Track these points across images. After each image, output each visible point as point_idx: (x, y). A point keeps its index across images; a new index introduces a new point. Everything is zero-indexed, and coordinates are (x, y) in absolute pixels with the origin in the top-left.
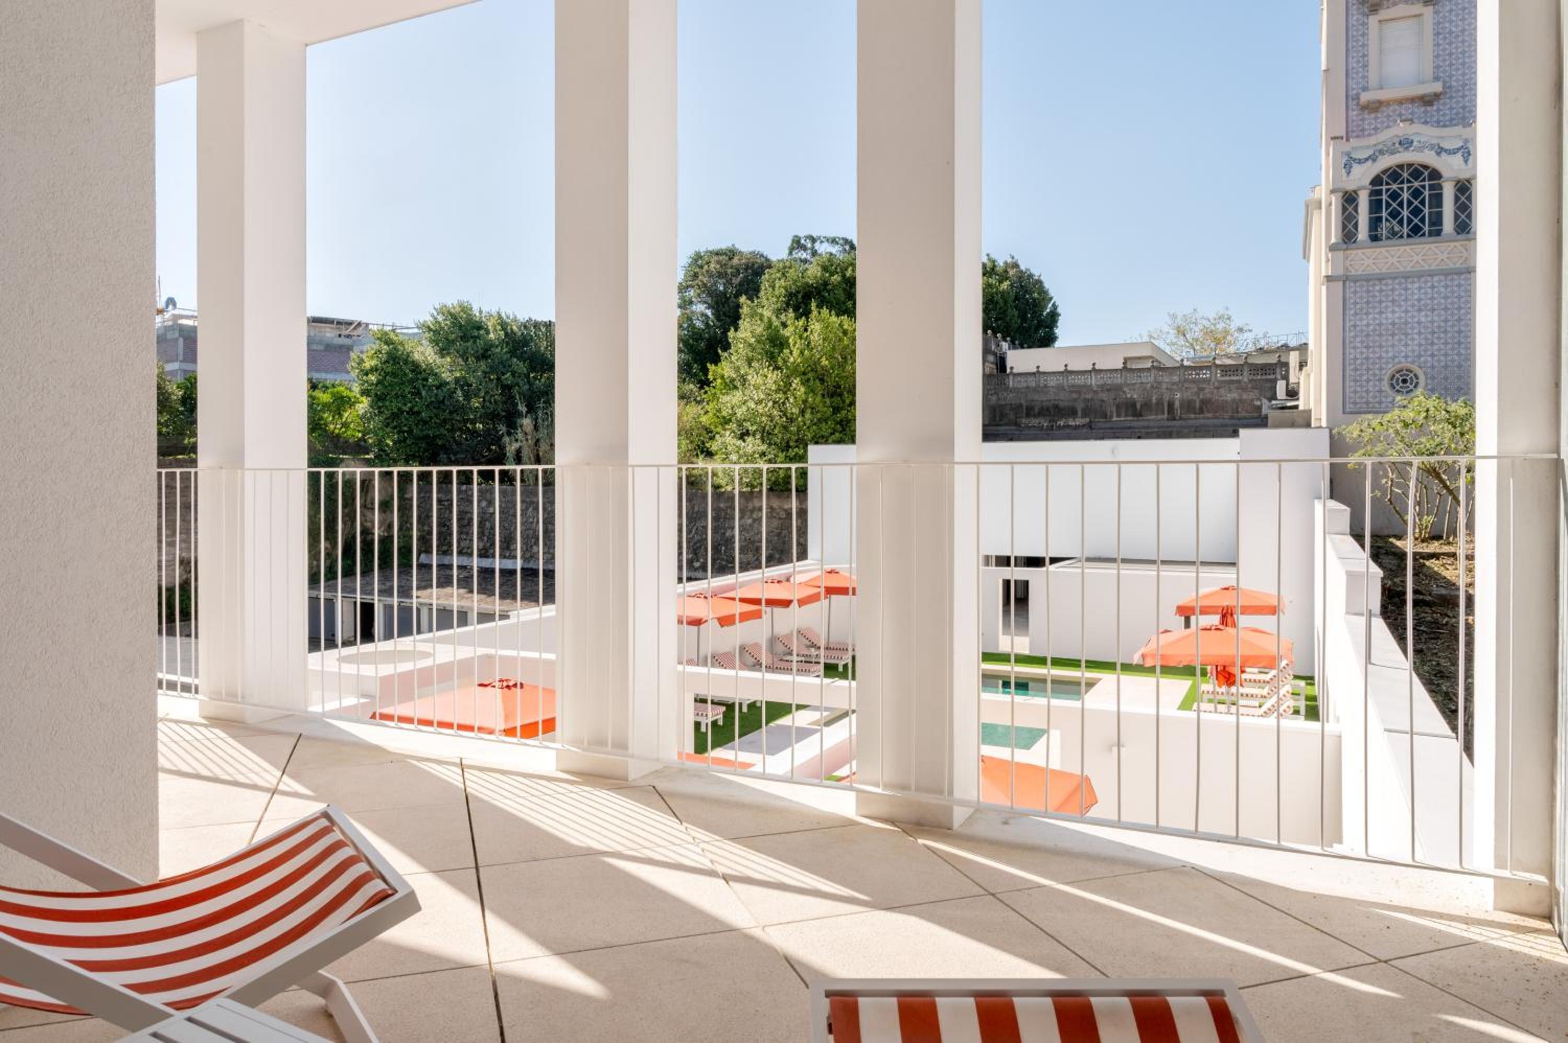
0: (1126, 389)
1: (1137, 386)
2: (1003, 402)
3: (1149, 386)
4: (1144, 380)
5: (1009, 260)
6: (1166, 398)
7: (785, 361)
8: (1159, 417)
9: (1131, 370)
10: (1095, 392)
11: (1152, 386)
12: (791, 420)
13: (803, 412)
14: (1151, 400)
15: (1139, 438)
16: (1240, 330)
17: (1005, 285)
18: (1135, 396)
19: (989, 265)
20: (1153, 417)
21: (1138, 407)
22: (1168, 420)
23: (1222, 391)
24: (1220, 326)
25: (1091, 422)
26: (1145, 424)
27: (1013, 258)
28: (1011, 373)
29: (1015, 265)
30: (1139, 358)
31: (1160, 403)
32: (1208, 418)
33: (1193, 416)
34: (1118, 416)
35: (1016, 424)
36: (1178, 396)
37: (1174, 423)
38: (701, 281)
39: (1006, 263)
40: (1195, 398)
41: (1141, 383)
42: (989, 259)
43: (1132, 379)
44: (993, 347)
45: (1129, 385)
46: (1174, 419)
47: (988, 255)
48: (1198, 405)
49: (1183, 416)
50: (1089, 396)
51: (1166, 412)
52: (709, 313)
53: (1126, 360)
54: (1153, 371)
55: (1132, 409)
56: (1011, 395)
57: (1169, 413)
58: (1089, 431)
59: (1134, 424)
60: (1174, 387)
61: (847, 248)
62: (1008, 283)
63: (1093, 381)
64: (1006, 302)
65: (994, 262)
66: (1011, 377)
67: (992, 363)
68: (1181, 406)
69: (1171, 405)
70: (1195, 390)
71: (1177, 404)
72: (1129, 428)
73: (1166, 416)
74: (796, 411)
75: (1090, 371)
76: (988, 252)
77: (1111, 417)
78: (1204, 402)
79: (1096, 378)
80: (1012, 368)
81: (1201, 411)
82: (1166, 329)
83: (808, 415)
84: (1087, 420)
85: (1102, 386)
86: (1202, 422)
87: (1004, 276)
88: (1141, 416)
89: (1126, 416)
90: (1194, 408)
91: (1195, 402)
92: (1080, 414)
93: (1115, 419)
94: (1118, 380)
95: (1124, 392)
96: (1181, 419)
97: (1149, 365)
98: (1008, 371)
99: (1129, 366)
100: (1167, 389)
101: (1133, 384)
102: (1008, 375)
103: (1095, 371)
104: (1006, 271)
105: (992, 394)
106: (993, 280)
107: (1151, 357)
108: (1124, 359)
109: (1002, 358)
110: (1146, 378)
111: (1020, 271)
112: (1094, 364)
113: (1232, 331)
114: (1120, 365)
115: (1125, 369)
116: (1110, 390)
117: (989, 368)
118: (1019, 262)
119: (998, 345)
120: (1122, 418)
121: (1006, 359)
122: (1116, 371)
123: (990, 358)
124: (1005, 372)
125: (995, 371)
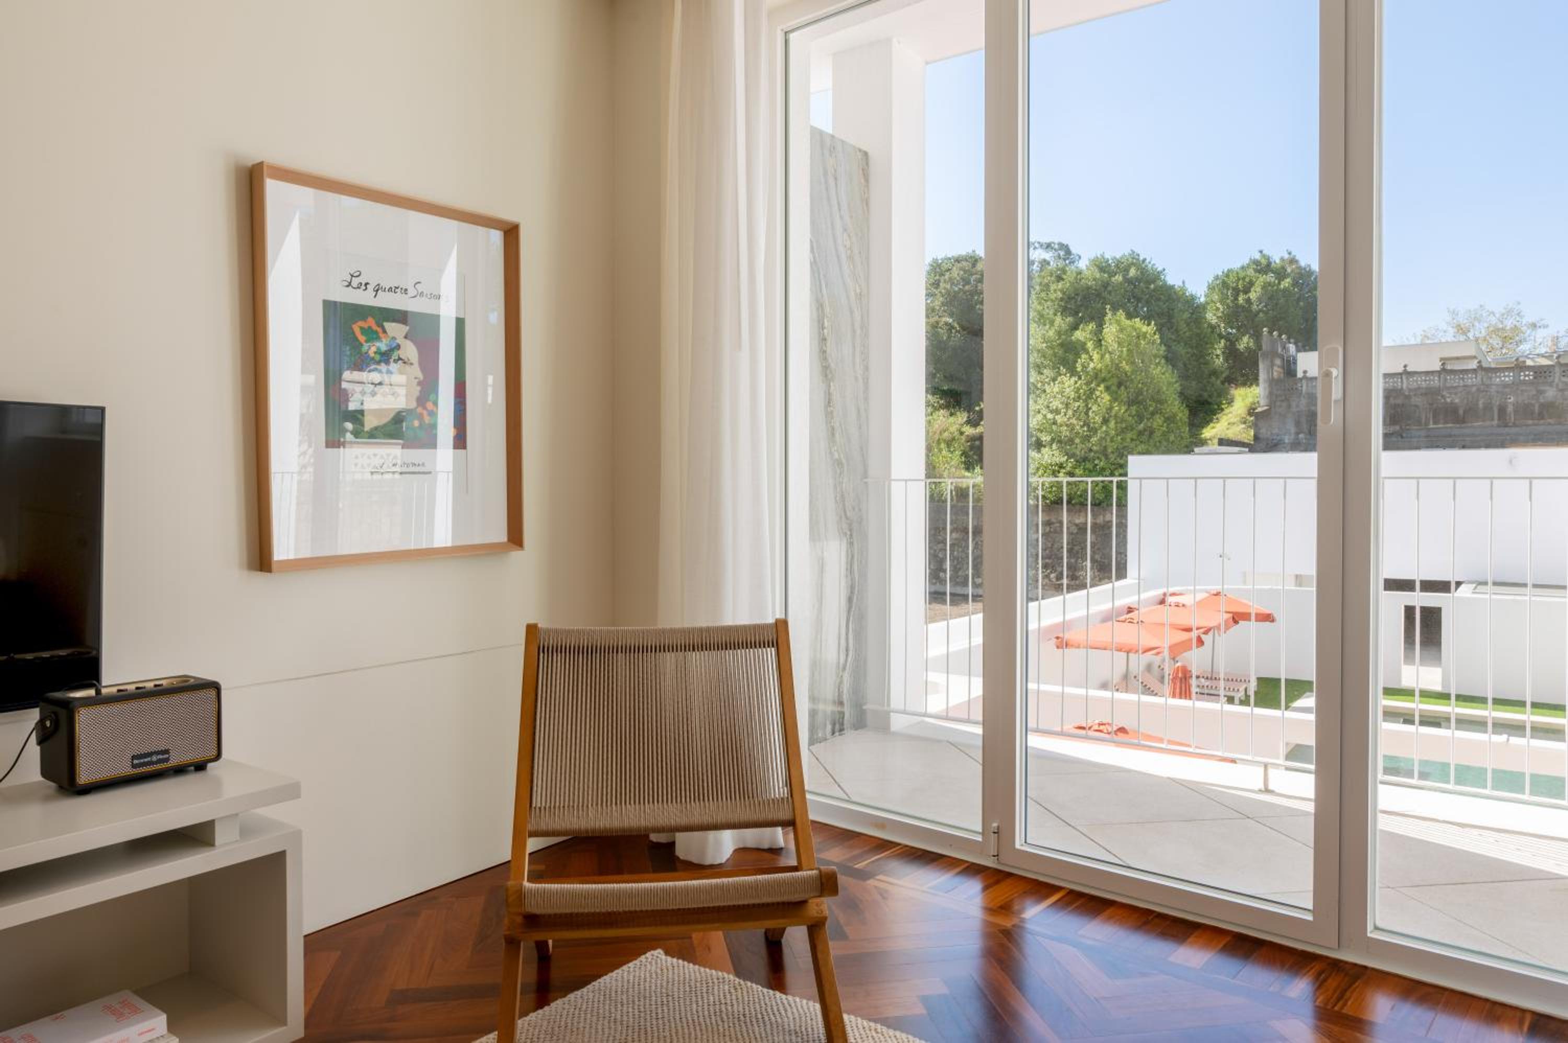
0: (1445, 393)
1: (1460, 389)
2: (1294, 408)
3: (1474, 389)
4: (1468, 383)
5: (1286, 256)
6: (1496, 402)
7: (1084, 367)
8: (1488, 423)
9: (1452, 372)
10: (1408, 397)
11: (1478, 390)
12: (1094, 431)
13: (1105, 421)
14: (1477, 405)
15: (1464, 447)
16: (1534, 326)
17: (1286, 283)
18: (1457, 401)
19: (1264, 262)
20: (1479, 423)
21: (1461, 412)
22: (1499, 426)
24: (1509, 324)
25: (1401, 429)
26: (1467, 431)
27: (1290, 253)
28: (1305, 377)
29: (1293, 261)
30: (1458, 358)
31: (1488, 407)
32: (1550, 424)
33: (1530, 422)
34: (1435, 423)
36: (1512, 400)
37: (1507, 429)
38: (945, 288)
39: (1282, 259)
40: (1533, 402)
41: (1465, 386)
43: (1452, 381)
44: (1280, 350)
45: (1448, 388)
46: (1506, 426)
47: (1261, 252)
48: (1537, 409)
49: (1517, 422)
50: (1399, 402)
51: (1496, 417)
52: (950, 321)
53: (1444, 361)
54: (1481, 373)
55: (1452, 414)
56: (1304, 401)
57: (1499, 419)
58: (1400, 439)
59: (1456, 432)
60: (1507, 390)
61: (1062, 253)
62: (1288, 280)
63: (1406, 384)
64: (1286, 301)
65: (1268, 258)
66: (1304, 381)
67: (1279, 367)
68: (1516, 412)
69: (1502, 410)
70: (1534, 393)
71: (1510, 409)
72: (1450, 436)
73: (1495, 422)
74: (1098, 419)
75: (1401, 374)
76: (1261, 249)
77: (1427, 424)
78: (1542, 406)
79: (1407, 379)
80: (1305, 372)
81: (1541, 416)
82: (1443, 326)
83: (1112, 424)
84: (1397, 428)
85: (1417, 390)
86: (1541, 428)
87: (1281, 274)
88: (1464, 422)
89: (1446, 422)
90: (1532, 413)
91: (1533, 405)
93: (1431, 426)
94: (1435, 382)
95: (1443, 396)
96: (1515, 425)
97: (1473, 365)
98: (1300, 374)
99: (1449, 367)
100: (1498, 392)
101: (1454, 387)
102: (1301, 379)
103: (1407, 373)
104: (1283, 268)
105: (1282, 401)
106: (1270, 278)
107: (1475, 357)
108: (1441, 359)
109: (1288, 361)
110: (1470, 380)
111: (1300, 268)
112: (1405, 366)
113: (1524, 328)
114: (1437, 367)
115: (1444, 370)
116: (1426, 394)
117: (1277, 372)
118: (1297, 258)
119: (1284, 348)
120: (1440, 426)
121: (1295, 363)
122: (1432, 372)
123: (1278, 362)
124: (1295, 375)
125: (1282, 375)
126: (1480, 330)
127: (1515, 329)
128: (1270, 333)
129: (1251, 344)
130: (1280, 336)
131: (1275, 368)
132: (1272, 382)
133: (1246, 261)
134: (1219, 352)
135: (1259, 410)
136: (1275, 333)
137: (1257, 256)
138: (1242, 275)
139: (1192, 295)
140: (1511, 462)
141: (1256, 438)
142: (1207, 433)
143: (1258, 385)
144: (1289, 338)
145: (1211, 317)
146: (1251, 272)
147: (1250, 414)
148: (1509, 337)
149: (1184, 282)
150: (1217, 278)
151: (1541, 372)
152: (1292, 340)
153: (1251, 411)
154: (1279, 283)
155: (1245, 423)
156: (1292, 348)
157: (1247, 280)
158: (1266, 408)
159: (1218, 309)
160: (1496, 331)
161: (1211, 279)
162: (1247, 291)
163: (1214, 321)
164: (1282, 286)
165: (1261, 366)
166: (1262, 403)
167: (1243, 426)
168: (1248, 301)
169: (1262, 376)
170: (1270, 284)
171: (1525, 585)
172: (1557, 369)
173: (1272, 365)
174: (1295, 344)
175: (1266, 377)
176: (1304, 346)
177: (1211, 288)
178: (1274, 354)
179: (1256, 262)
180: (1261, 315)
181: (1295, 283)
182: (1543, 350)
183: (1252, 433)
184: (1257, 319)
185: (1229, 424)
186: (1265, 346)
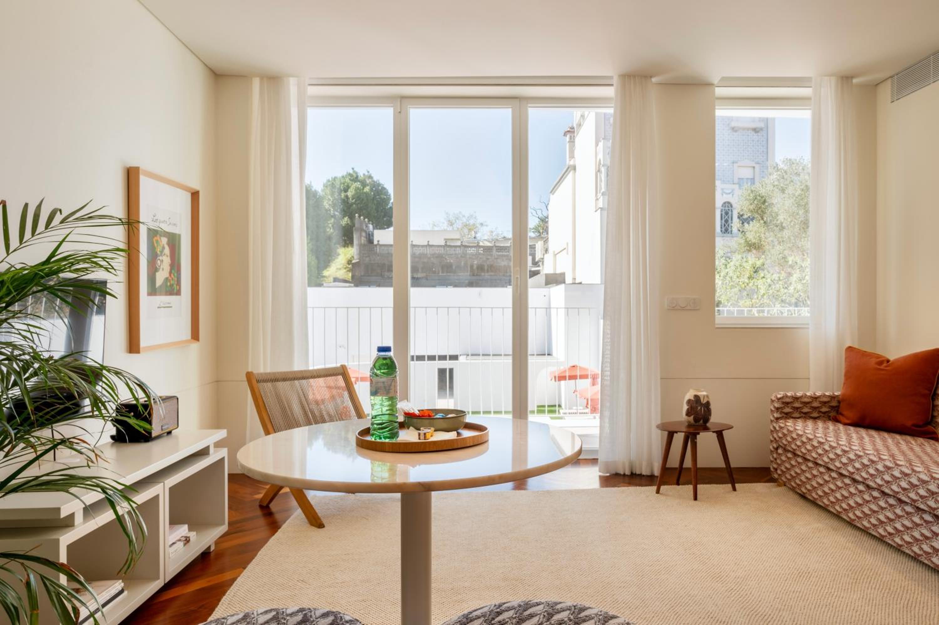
0: (446, 257)
1: (453, 255)
2: (372, 262)
3: (459, 256)
4: (457, 252)
6: (469, 263)
8: (465, 274)
9: (450, 246)
10: (430, 258)
14: (461, 264)
15: (455, 286)
16: (482, 225)
17: (367, 189)
18: (452, 261)
19: (355, 175)
20: (462, 274)
21: (454, 267)
22: (469, 275)
23: (499, 260)
24: (471, 222)
25: (427, 276)
26: (457, 277)
27: (368, 172)
28: (378, 244)
29: (370, 177)
30: (452, 239)
31: (465, 266)
32: (492, 276)
33: (483, 274)
34: (442, 272)
35: (382, 276)
36: (476, 262)
37: (475, 278)
39: (364, 175)
40: (484, 264)
42: (354, 172)
43: (452, 251)
44: (364, 227)
45: (448, 255)
46: (473, 275)
47: (353, 169)
48: (486, 267)
49: (478, 273)
50: (426, 260)
51: (468, 271)
53: (446, 240)
54: (462, 248)
55: (450, 268)
56: (378, 258)
57: (471, 272)
59: (452, 278)
60: (473, 257)
62: (368, 187)
63: (429, 251)
64: (367, 200)
65: (356, 173)
66: (378, 246)
68: (477, 268)
69: (472, 267)
70: (485, 260)
71: (475, 267)
72: (449, 280)
75: (426, 246)
77: (438, 273)
78: (489, 266)
79: (429, 248)
80: (378, 241)
81: (488, 271)
84: (425, 274)
85: (433, 254)
86: (488, 277)
87: (365, 183)
88: (455, 273)
89: (447, 272)
90: (484, 269)
91: (484, 266)
92: (420, 270)
93: (441, 274)
94: (442, 251)
95: (446, 259)
96: (478, 276)
97: (459, 243)
98: (375, 242)
99: (448, 244)
100: (470, 258)
101: (451, 254)
102: (376, 245)
103: (429, 246)
104: (365, 180)
105: (366, 257)
106: (358, 184)
107: (459, 239)
108: (445, 239)
109: (369, 234)
110: (459, 251)
111: (374, 181)
112: (428, 242)
113: (478, 225)
114: (443, 243)
115: (446, 245)
116: (437, 257)
117: (363, 240)
118: (372, 175)
119: (367, 226)
120: (445, 274)
121: (373, 235)
122: (441, 246)
123: (364, 234)
124: (373, 243)
125: (366, 242)
126: (458, 224)
127: (474, 225)
128: (360, 217)
129: (349, 222)
130: (364, 219)
131: (363, 238)
132: (361, 246)
133: (345, 174)
134: (330, 225)
135: (353, 262)
136: (362, 217)
137: (351, 172)
138: (342, 181)
139: (316, 191)
140: (480, 294)
141: (353, 277)
142: (326, 273)
143: (352, 246)
144: (369, 221)
145: (326, 204)
146: (347, 180)
147: (349, 264)
148: (471, 228)
149: (311, 182)
150: (329, 181)
151: (488, 249)
152: (371, 222)
153: (349, 262)
154: (363, 189)
155: (345, 268)
156: (371, 227)
157: (346, 184)
158: (358, 260)
159: (329, 200)
160: (466, 225)
161: (325, 181)
162: (346, 190)
163: (327, 207)
164: (365, 191)
165: (355, 236)
166: (355, 257)
167: (345, 270)
168: (347, 197)
169: (355, 242)
170: (358, 188)
171: (489, 355)
172: (494, 248)
173: (361, 236)
174: (372, 224)
175: (357, 242)
176: (376, 226)
177: (325, 186)
178: (362, 230)
179: (350, 175)
180: (354, 206)
181: (371, 190)
182: (486, 238)
183: (350, 275)
184: (352, 208)
185: (337, 269)
186: (357, 225)
